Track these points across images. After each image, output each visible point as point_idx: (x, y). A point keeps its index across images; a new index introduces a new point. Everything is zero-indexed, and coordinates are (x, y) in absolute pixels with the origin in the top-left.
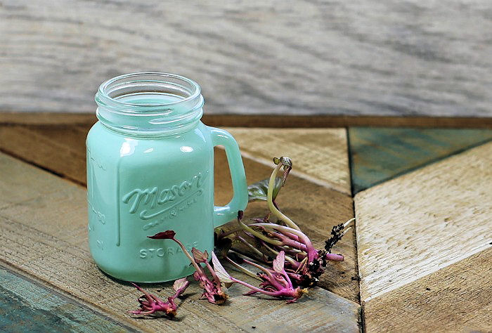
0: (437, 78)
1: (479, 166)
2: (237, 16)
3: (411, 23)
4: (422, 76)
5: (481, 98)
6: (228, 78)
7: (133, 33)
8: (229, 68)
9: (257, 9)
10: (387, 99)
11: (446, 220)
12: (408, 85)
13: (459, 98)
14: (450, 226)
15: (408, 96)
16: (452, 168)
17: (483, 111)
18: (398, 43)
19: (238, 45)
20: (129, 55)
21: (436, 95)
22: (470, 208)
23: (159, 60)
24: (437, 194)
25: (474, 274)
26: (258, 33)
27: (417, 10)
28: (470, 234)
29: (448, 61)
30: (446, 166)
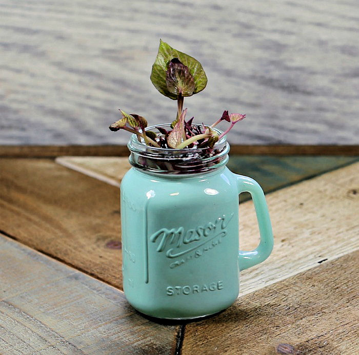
0: (301, 109)
1: (325, 190)
2: (114, 55)
3: (274, 58)
4: (286, 108)
5: (341, 127)
6: (107, 112)
7: (18, 71)
8: (109, 102)
9: (131, 48)
10: (254, 129)
11: (283, 241)
12: (273, 116)
13: (321, 128)
14: (285, 247)
15: (274, 126)
16: (300, 193)
17: (343, 138)
18: (262, 77)
19: (115, 81)
20: (16, 92)
21: (299, 125)
22: (308, 229)
23: (43, 96)
24: (281, 217)
25: (296, 291)
26: (133, 70)
27: (279, 47)
28: (302, 254)
29: (309, 93)
30: (294, 191)
